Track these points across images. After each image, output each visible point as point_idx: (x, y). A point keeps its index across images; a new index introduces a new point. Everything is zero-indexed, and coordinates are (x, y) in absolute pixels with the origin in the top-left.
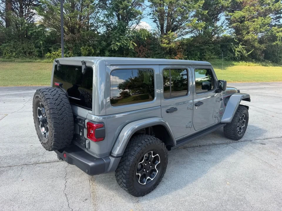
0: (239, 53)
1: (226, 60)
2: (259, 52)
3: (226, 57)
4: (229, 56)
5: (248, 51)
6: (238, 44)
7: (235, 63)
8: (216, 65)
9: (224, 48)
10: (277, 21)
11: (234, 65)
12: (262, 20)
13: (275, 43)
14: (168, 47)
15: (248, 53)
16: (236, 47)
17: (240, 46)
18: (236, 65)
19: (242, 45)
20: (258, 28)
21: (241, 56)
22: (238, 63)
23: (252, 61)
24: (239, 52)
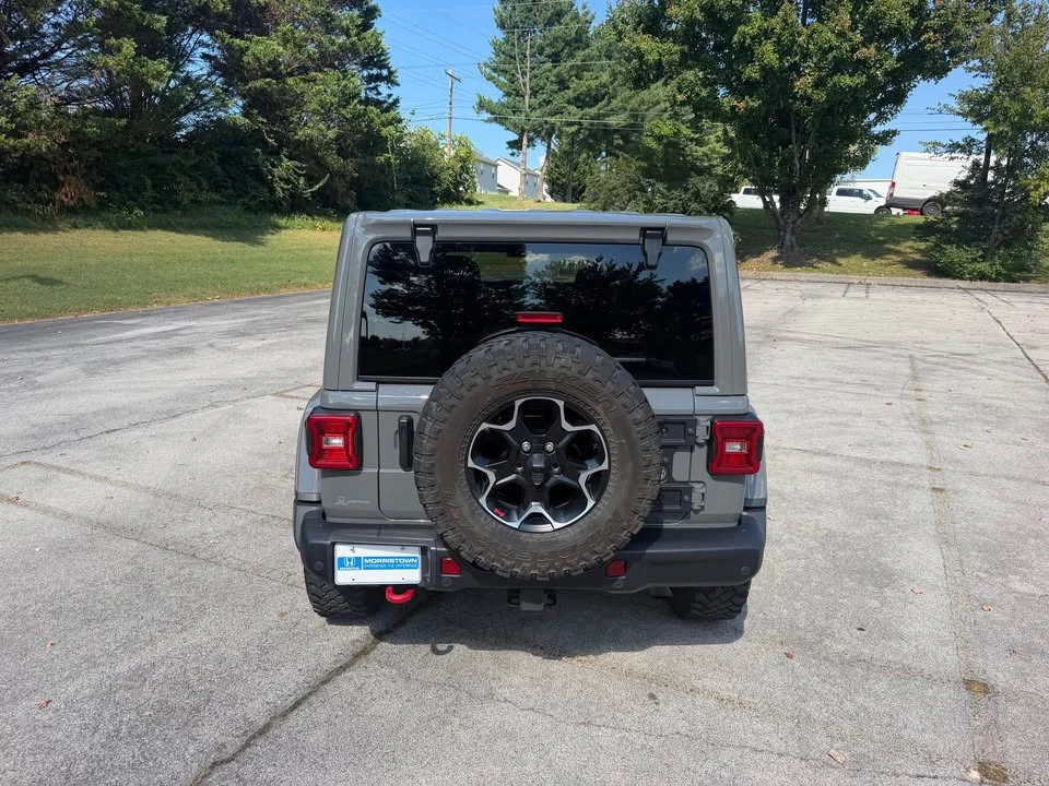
0: (286, 187)
1: (248, 209)
2: (341, 186)
3: (246, 200)
4: (255, 197)
5: (311, 180)
6: (276, 153)
7: (283, 222)
8: (223, 227)
9: (231, 165)
10: (371, 89)
11: (278, 227)
12: (339, 80)
13: (382, 159)
14: (15, 149)
15: (311, 186)
16: (273, 165)
17: (287, 163)
18: (286, 228)
19: (290, 158)
20: (332, 104)
21: (292, 196)
22: (290, 223)
23: (329, 217)
24: (287, 181)
